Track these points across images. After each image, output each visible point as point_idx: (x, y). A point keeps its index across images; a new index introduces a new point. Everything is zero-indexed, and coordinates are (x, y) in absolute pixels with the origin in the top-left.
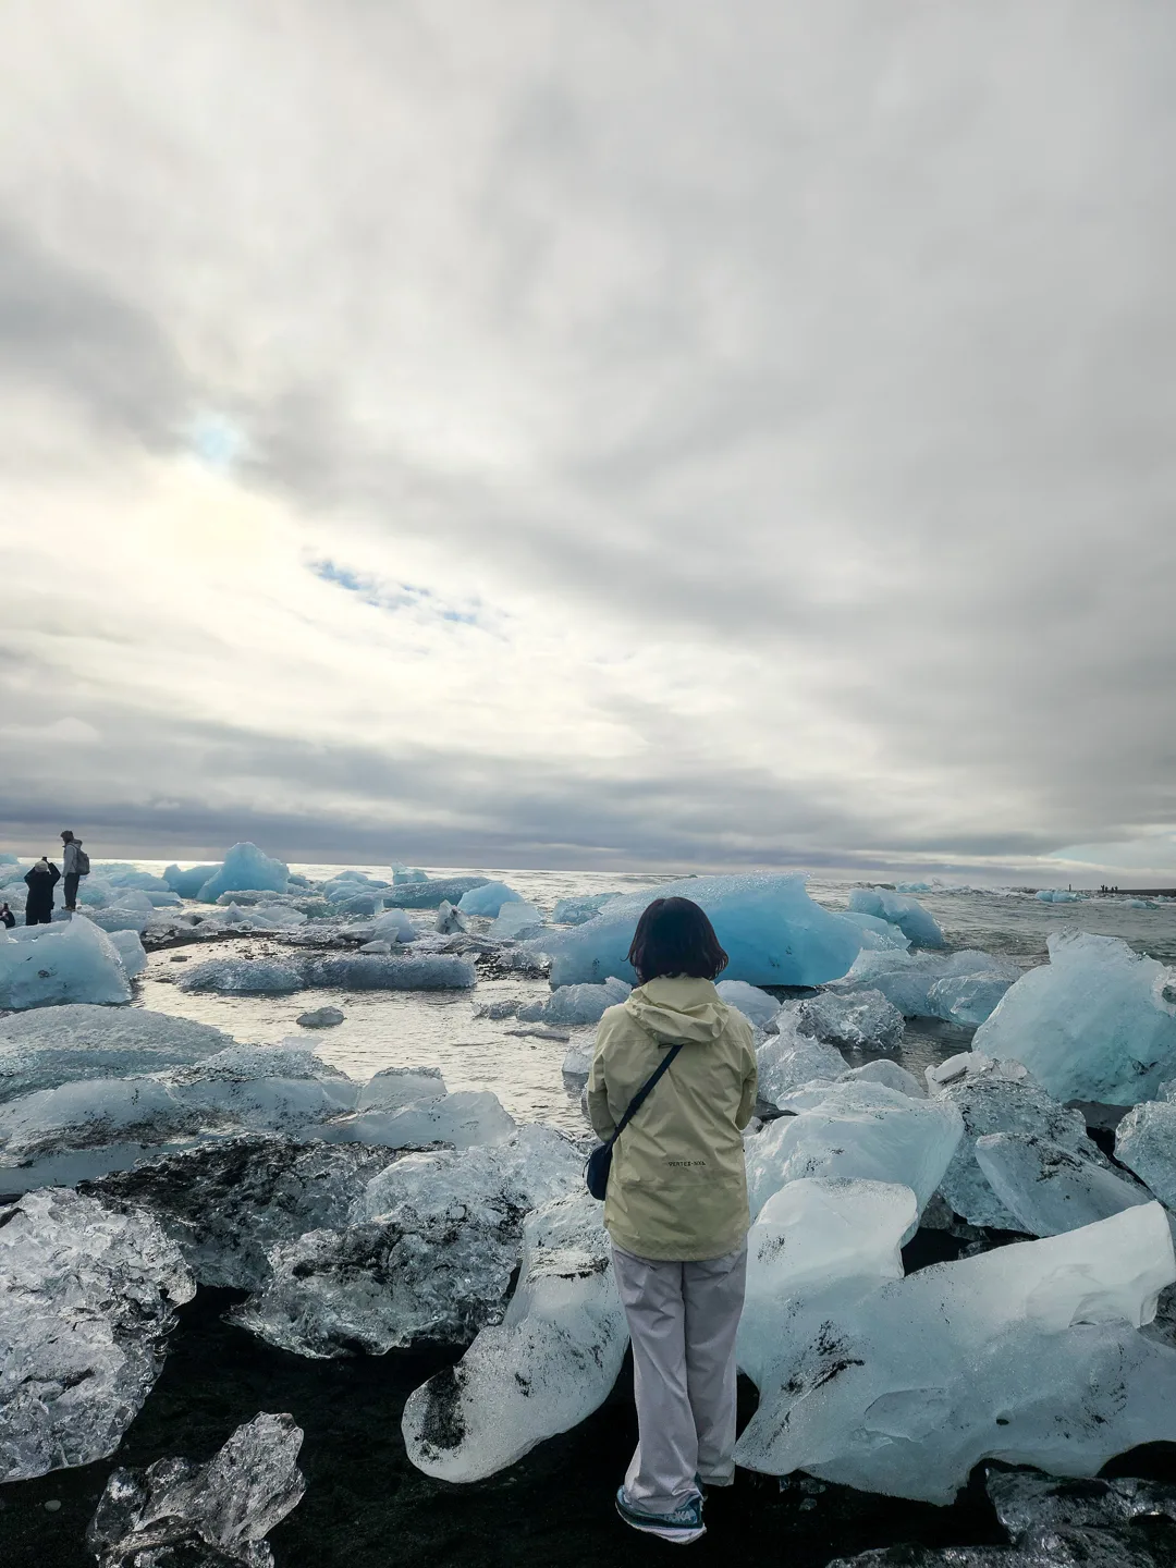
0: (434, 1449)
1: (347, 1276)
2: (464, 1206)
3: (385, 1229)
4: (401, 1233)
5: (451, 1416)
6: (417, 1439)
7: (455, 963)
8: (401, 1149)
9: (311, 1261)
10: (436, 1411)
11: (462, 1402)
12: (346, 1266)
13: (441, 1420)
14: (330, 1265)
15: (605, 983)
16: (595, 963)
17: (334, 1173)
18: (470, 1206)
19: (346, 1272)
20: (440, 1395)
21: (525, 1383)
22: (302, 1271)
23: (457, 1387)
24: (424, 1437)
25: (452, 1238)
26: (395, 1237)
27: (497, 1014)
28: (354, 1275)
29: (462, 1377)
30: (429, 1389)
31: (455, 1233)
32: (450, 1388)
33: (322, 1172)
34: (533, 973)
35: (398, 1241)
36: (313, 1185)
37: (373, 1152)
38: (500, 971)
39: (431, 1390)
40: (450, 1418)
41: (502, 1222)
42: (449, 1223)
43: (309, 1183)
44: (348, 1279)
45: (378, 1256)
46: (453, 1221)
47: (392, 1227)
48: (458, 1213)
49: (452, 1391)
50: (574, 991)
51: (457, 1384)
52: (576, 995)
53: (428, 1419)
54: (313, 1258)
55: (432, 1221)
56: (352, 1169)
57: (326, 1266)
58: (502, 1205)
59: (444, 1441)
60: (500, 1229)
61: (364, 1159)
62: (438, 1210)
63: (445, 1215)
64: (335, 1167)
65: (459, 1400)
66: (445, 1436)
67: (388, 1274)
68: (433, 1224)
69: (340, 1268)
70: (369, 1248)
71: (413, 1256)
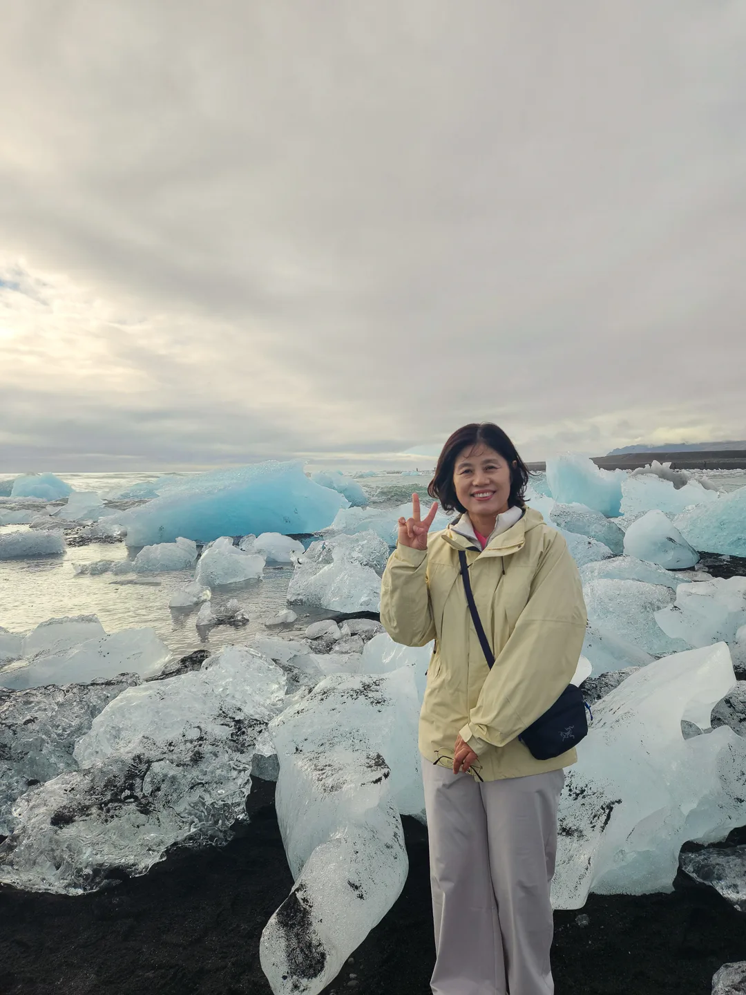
0: (304, 982)
1: (110, 814)
2: (198, 727)
3: (132, 762)
4: (149, 762)
5: (310, 944)
6: (285, 978)
7: (48, 536)
8: (93, 684)
9: (65, 807)
10: (294, 942)
11: (316, 926)
12: (106, 804)
13: (302, 950)
14: (88, 807)
15: (175, 542)
16: (161, 529)
17: (39, 715)
18: (202, 726)
19: (108, 811)
20: (292, 926)
21: (357, 888)
22: (61, 820)
23: (306, 913)
24: (293, 973)
25: (197, 758)
26: (143, 767)
27: (97, 570)
28: (117, 812)
29: (305, 900)
30: (280, 922)
31: (198, 753)
32: (300, 915)
33: (28, 718)
34: (108, 540)
35: (148, 769)
36: (23, 730)
37: (68, 691)
38: (83, 542)
39: (283, 923)
40: (309, 946)
41: (232, 735)
42: (188, 744)
43: (18, 730)
44: (112, 817)
45: (131, 787)
46: (191, 742)
47: (138, 758)
48: (194, 734)
49: (303, 918)
50: (156, 549)
51: (305, 909)
52: (158, 551)
53: (290, 954)
54: (64, 803)
55: (170, 745)
56: (53, 710)
57: (84, 810)
58: (228, 719)
59: (312, 971)
60: (234, 741)
61: (60, 699)
62: (174, 735)
63: (181, 738)
64: (39, 709)
65: (311, 924)
66: (311, 966)
67: (149, 803)
68: (172, 748)
69: (101, 809)
70: (120, 782)
71: (163, 781)
